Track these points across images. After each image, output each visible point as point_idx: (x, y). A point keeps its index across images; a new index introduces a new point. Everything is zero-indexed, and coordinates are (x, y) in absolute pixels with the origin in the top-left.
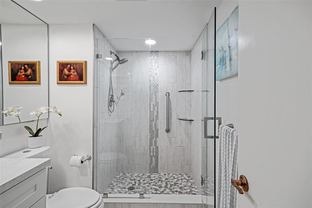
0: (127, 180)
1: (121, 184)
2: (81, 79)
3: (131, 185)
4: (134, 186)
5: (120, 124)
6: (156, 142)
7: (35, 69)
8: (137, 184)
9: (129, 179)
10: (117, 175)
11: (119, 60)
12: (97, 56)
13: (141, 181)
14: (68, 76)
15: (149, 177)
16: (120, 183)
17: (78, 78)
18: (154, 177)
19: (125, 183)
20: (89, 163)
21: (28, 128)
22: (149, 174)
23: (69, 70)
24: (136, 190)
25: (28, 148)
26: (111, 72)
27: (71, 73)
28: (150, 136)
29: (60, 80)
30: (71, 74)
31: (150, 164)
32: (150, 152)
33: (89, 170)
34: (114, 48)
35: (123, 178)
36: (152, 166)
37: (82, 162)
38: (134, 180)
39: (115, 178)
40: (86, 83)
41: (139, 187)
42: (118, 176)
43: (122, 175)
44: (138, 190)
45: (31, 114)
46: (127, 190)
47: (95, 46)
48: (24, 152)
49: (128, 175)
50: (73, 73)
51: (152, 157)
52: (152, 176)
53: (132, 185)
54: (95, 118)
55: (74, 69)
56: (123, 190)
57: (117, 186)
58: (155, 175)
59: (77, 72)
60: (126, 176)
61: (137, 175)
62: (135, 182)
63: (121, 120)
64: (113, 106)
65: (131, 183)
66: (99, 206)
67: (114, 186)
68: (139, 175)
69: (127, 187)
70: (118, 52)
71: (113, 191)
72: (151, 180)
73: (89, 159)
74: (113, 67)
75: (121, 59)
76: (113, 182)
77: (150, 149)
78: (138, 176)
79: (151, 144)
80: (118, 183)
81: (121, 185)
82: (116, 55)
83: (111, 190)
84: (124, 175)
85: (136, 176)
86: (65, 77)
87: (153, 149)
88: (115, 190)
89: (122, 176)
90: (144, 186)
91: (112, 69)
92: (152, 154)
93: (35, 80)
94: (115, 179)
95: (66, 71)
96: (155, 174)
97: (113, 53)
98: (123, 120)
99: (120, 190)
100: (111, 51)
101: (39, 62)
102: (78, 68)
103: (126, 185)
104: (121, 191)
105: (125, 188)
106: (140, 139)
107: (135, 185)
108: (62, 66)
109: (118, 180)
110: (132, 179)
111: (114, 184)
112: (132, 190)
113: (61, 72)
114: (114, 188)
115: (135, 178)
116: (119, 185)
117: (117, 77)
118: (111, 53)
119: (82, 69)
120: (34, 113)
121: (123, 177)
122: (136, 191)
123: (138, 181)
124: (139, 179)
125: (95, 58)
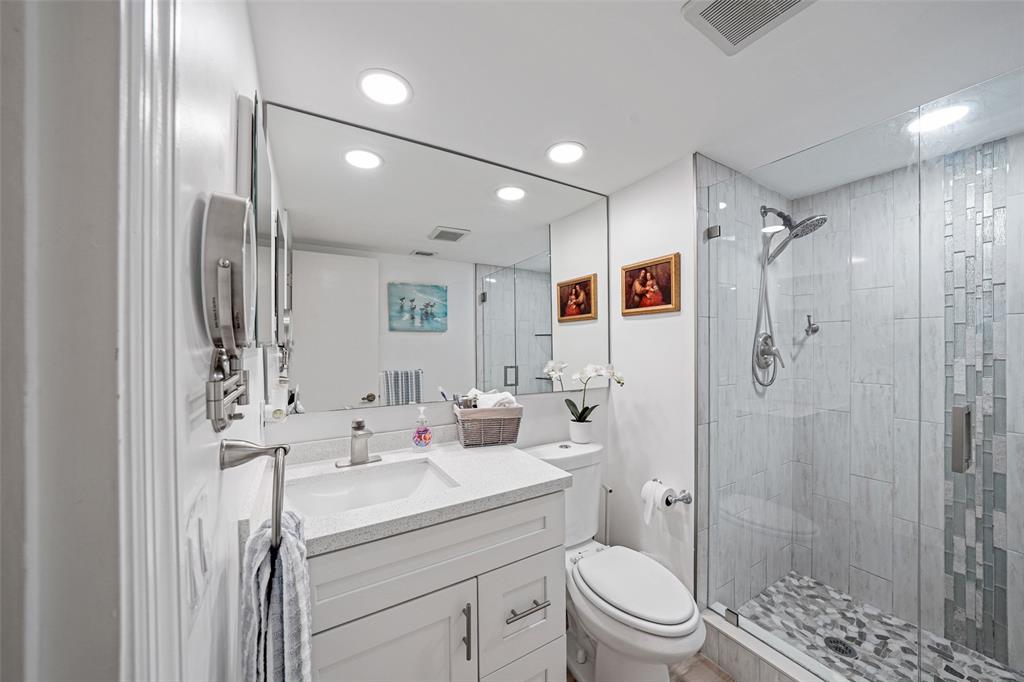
0: (828, 610)
1: (802, 611)
2: (667, 300)
3: (842, 635)
4: (855, 647)
5: (805, 425)
6: (992, 528)
7: (590, 290)
8: (869, 646)
9: (834, 611)
10: (792, 576)
11: (796, 228)
12: (710, 234)
13: (895, 645)
14: (642, 295)
15: (944, 653)
16: (799, 605)
17: (661, 298)
18: (977, 669)
19: (817, 614)
20: (687, 509)
21: (570, 403)
22: (947, 643)
23: (643, 284)
24: (858, 662)
25: (570, 440)
26: (763, 267)
27: (647, 288)
28: (951, 495)
29: (627, 308)
30: (647, 291)
31: (950, 607)
32: (949, 557)
33: (686, 527)
34: (775, 194)
35: (812, 597)
36: (960, 617)
37: (668, 503)
38: (859, 627)
39: (783, 581)
40: (678, 309)
41: (877, 662)
42: (795, 582)
43: (812, 585)
44: (871, 670)
45: (574, 377)
46: (821, 642)
47: (699, 208)
48: (561, 447)
49: (837, 596)
50: (652, 288)
51: (959, 582)
52: (957, 656)
53: (847, 638)
54: (703, 400)
55: (652, 278)
56: (804, 631)
57: (783, 608)
58: (981, 664)
59: (658, 284)
60: (825, 595)
61: (875, 613)
62: (862, 636)
63: (809, 411)
64: (771, 368)
65: (843, 628)
66: (684, 636)
67: (772, 603)
68: (885, 620)
69: (820, 631)
70: (796, 202)
71: (769, 617)
72: (948, 669)
73: (687, 500)
74: (771, 251)
75: (797, 219)
76: (772, 589)
77: (949, 545)
78: (879, 618)
79: (953, 527)
80: (789, 601)
81: (799, 613)
82: (780, 215)
83: (761, 609)
84: (818, 587)
85: (866, 615)
86: (636, 298)
87: (970, 550)
88: (776, 619)
89: (809, 587)
90: (903, 670)
91: (767, 259)
92: (960, 568)
93: (590, 312)
94: (781, 584)
95: (637, 287)
96: (979, 657)
97: (771, 210)
98: (818, 414)
99: (794, 626)
100: (764, 207)
101: (595, 275)
102: (660, 272)
103: (821, 624)
104: (795, 633)
105: (813, 631)
106: (894, 494)
107: (859, 644)
108: (632, 274)
109: (793, 593)
110: (849, 615)
111: (774, 598)
112: (843, 652)
113: (629, 287)
114: (773, 609)
115: (865, 620)
116: (790, 610)
117: (794, 279)
118: (765, 211)
119: (670, 276)
120: (576, 376)
121: (812, 592)
122: (858, 667)
123: (878, 637)
124: (885, 634)
125: (701, 243)
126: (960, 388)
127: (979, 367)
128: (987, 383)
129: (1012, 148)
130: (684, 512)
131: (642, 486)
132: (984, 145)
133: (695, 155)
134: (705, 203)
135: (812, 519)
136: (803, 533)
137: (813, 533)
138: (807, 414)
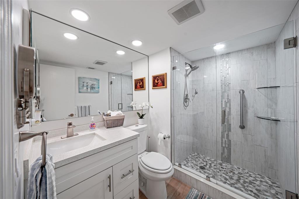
0: (200, 160)
1: (195, 161)
2: (163, 85)
3: (202, 165)
4: (205, 167)
5: (195, 116)
6: (229, 136)
7: (143, 81)
8: (208, 166)
9: (201, 160)
10: (193, 153)
11: (193, 69)
12: (174, 68)
13: (213, 165)
14: (157, 84)
15: (221, 164)
16: (194, 160)
17: (162, 84)
18: (226, 166)
19: (198, 161)
20: (169, 139)
21: (138, 114)
22: (221, 162)
23: (158, 80)
24: (206, 170)
25: (138, 124)
26: (186, 77)
27: (159, 82)
28: (222, 130)
29: (153, 87)
30: (159, 83)
31: (222, 154)
32: (222, 143)
33: (169, 144)
34: (188, 59)
35: (197, 157)
36: (224, 156)
37: (164, 138)
38: (206, 162)
39: (191, 155)
40: (166, 87)
41: (209, 170)
42: (193, 155)
43: (197, 155)
44: (208, 171)
45: (139, 106)
46: (199, 168)
47: (171, 62)
48: (136, 126)
49: (202, 156)
50: (160, 81)
51: (223, 148)
52: (223, 164)
53: (204, 165)
54: (173, 111)
55: (160, 79)
56: (195, 166)
57: (191, 161)
58: (227, 165)
59: (161, 81)
60: (199, 156)
61: (209, 159)
62: (207, 164)
63: (196, 113)
64: (188, 102)
65: (203, 163)
66: (169, 172)
67: (189, 161)
68: (211, 160)
69: (199, 165)
70: (193, 62)
71: (188, 164)
72: (222, 168)
73: (169, 137)
74: (187, 73)
75: (193, 66)
76: (189, 157)
77: (222, 140)
78: (210, 160)
79: (223, 137)
80: (192, 159)
81: (194, 162)
82: (189, 65)
83: (186, 163)
84: (198, 155)
85: (208, 159)
86: (156, 84)
87: (225, 141)
88: (189, 164)
89: (196, 155)
90: (214, 170)
91: (187, 76)
92: (224, 145)
93: (143, 88)
94: (190, 156)
95: (156, 81)
96: (227, 164)
97: (188, 63)
98: (198, 113)
99: (193, 165)
100: (186, 63)
101: (145, 77)
102: (162, 78)
103: (199, 163)
104: (194, 167)
105: (197, 165)
106: (212, 130)
107: (206, 166)
109: (193, 157)
110: (204, 160)
111: (189, 159)
112: (203, 169)
113: (154, 81)
114: (189, 162)
115: (207, 161)
116: (192, 161)
117: (192, 80)
118: (186, 64)
119: (164, 79)
120: (140, 106)
121: (197, 156)
122: (206, 171)
123: (210, 164)
124: (210, 163)
125: (172, 70)
126: (224, 106)
127: (227, 101)
128: (228, 104)
129: (231, 54)
130: (168, 140)
131: (158, 134)
132: (227, 54)
133: (170, 48)
134: (172, 61)
135: (197, 139)
136: (195, 142)
137: (197, 142)
138: (195, 113)
